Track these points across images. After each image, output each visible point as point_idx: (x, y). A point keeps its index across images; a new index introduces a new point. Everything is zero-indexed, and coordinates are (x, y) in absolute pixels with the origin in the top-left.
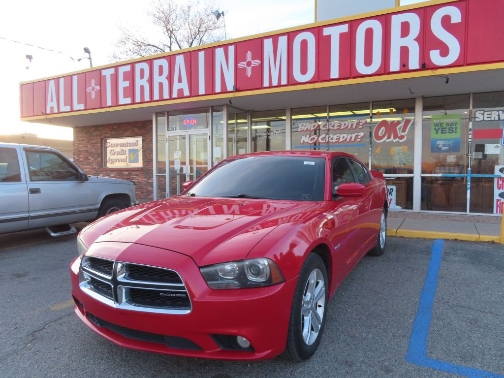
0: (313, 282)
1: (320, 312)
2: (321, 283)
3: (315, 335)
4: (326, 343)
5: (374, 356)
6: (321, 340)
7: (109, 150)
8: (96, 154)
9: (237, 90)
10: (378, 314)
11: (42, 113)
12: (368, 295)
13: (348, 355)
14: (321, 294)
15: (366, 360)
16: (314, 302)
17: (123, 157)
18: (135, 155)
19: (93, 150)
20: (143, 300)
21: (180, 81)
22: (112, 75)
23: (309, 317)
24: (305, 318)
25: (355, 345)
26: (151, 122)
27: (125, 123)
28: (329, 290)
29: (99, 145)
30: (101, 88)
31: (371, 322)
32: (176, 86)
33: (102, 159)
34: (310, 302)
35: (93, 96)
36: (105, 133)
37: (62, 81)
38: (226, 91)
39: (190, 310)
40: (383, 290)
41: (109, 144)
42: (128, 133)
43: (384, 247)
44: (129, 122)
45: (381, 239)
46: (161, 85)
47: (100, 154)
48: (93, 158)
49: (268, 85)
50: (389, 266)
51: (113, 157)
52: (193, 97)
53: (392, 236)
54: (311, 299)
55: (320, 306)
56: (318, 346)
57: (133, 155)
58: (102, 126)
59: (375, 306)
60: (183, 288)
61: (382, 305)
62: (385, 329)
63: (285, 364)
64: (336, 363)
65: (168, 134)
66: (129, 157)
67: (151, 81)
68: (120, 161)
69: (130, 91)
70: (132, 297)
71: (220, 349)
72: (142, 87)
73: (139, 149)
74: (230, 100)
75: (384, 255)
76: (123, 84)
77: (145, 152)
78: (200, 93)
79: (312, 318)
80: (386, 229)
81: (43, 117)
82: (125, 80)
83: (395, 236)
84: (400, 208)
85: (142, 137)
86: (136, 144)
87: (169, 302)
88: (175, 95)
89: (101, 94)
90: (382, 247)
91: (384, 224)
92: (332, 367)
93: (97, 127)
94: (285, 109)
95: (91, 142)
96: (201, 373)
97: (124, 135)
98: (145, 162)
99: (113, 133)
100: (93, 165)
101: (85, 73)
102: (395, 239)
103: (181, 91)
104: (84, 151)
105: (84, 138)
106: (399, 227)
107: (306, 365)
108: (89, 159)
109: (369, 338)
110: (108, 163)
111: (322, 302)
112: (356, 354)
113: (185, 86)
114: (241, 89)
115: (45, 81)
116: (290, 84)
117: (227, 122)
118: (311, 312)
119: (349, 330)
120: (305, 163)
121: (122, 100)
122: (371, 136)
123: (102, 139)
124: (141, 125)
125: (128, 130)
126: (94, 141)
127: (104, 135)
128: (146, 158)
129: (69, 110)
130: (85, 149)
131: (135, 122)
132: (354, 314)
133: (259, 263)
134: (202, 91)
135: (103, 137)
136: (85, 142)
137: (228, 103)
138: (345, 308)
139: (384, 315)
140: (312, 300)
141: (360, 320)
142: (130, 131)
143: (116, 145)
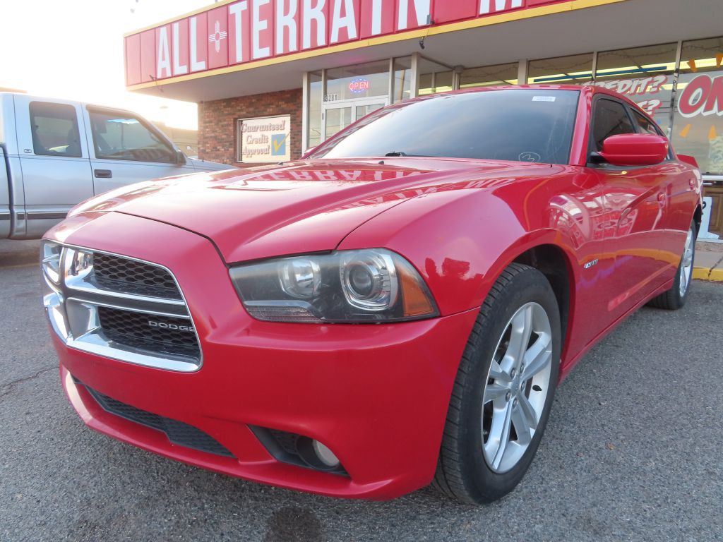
0: (521, 330)
1: (537, 401)
2: (544, 339)
3: (519, 450)
4: (546, 469)
5: (659, 515)
6: (535, 460)
7: (245, 135)
8: (228, 142)
9: (434, 23)
10: (670, 419)
11: (152, 78)
12: (649, 379)
13: (594, 505)
14: (543, 361)
15: (639, 523)
16: (524, 378)
17: (264, 146)
18: (281, 143)
19: (224, 137)
20: (121, 334)
21: (343, 14)
22: (243, 12)
23: (505, 410)
24: (496, 411)
25: (614, 482)
26: (300, 90)
27: (268, 94)
28: (563, 355)
29: (231, 128)
30: (228, 34)
31: (654, 433)
32: (337, 23)
33: (235, 150)
34: (512, 376)
35: (218, 48)
36: (239, 110)
37: (176, 27)
38: (415, 26)
39: (197, 364)
40: (683, 371)
41: (245, 127)
42: (271, 110)
43: (686, 294)
44: (273, 93)
45: (681, 277)
46: (314, 22)
47: (233, 143)
48: (223, 147)
49: (487, 11)
50: (695, 329)
51: (250, 147)
52: (362, 39)
53: (702, 280)
54: (513, 369)
55: (537, 388)
56: (524, 473)
57: (278, 143)
58: (236, 99)
59: (663, 402)
60: (182, 310)
61: (680, 400)
62: (688, 454)
63: (443, 506)
64: (564, 519)
65: (326, 106)
66: (273, 146)
67: (299, 18)
68: (261, 152)
69: (269, 37)
70: (103, 326)
71: (273, 461)
72: (286, 29)
73: (287, 134)
74: (421, 42)
75: (683, 310)
76: (259, 25)
77: (294, 138)
78: (374, 33)
79: (514, 413)
80: (692, 262)
81: (153, 84)
82: (261, 19)
83: (707, 281)
84: (717, 236)
85: (291, 114)
86: (282, 127)
87: (168, 342)
88: (334, 39)
89: (228, 43)
90: (682, 294)
91: (691, 252)
92: (551, 530)
93: (229, 102)
94: (518, 62)
95: (220, 124)
96: (256, 499)
97: (265, 113)
98: (294, 153)
99: (251, 109)
100: (223, 158)
101: (207, 12)
102: (707, 284)
103: (343, 31)
104: (211, 137)
105: (213, 119)
106: (716, 265)
107: (490, 515)
108: (219, 150)
109: (648, 469)
110: (244, 157)
111: (542, 380)
112: (614, 505)
113: (349, 22)
114: (440, 21)
115: (155, 28)
116: (527, 5)
117: (417, 92)
118: (512, 400)
119: (602, 445)
120: (535, 99)
121: (259, 52)
122: (673, 105)
123: (235, 120)
124: (289, 96)
125: (272, 104)
126: (225, 123)
127: (238, 113)
128: (296, 147)
129: (186, 72)
130: (213, 135)
131: (280, 92)
132: (615, 414)
133: (371, 264)
134: (376, 28)
135: (236, 117)
136: (213, 124)
137: (419, 49)
138: (597, 398)
139: (686, 422)
140: (517, 373)
141: (627, 427)
142: (274, 106)
143: (255, 129)
